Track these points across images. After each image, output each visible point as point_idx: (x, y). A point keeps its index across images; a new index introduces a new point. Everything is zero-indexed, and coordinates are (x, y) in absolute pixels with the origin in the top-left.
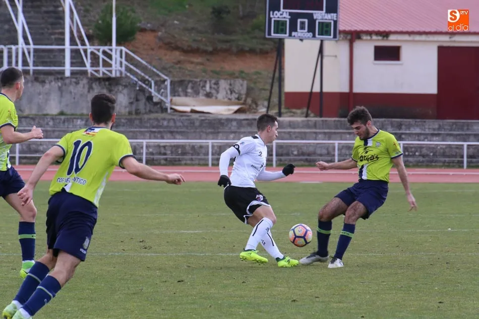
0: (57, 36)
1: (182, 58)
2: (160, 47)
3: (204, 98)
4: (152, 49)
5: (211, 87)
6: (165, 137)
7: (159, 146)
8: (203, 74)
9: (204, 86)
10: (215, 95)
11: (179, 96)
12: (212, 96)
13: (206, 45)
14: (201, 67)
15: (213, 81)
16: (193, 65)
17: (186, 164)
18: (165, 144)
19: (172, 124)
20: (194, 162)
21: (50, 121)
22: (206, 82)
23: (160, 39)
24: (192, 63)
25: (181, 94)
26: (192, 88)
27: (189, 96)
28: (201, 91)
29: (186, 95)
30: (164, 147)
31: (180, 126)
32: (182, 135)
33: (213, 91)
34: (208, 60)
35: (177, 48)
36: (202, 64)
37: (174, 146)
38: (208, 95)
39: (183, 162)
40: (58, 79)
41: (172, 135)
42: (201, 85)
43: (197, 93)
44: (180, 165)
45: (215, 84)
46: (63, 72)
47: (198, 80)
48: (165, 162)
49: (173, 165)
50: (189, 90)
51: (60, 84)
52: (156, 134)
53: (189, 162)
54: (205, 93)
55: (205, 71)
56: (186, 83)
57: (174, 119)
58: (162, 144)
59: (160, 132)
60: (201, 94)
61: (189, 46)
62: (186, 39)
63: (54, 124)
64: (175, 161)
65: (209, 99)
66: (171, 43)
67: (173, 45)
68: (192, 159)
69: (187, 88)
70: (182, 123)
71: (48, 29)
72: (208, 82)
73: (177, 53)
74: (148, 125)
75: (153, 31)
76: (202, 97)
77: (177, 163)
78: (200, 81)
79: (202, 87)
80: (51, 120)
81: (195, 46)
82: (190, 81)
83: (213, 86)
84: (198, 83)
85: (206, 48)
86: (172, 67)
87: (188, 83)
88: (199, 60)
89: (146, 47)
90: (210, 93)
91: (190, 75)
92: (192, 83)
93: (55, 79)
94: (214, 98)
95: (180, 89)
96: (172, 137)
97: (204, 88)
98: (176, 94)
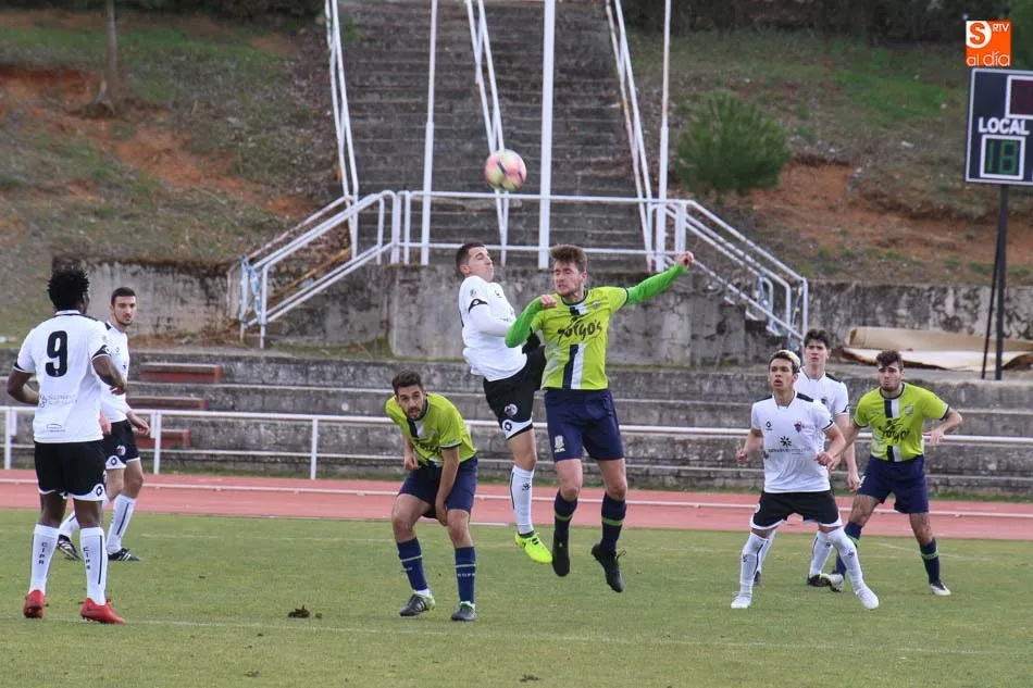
0: (590, 171)
1: (905, 230)
2: (853, 205)
3: (939, 330)
4: (832, 209)
5: (956, 305)
6: (697, 421)
7: (671, 442)
8: (947, 271)
9: (941, 302)
10: (967, 324)
11: (875, 324)
12: (961, 326)
13: (971, 202)
14: (947, 255)
15: (964, 291)
16: (927, 251)
17: (723, 488)
18: (686, 437)
19: (721, 389)
20: (744, 483)
21: (435, 375)
22: (945, 291)
23: (856, 184)
24: (927, 244)
25: (882, 319)
26: (910, 306)
27: (903, 326)
28: (933, 314)
29: (894, 322)
30: (684, 443)
31: (743, 395)
32: (736, 418)
33: (963, 315)
34: (970, 238)
35: (895, 208)
36: (951, 247)
37: (708, 442)
38: (951, 324)
39: (719, 482)
40: (515, 273)
41: (714, 417)
42: (933, 299)
43: (923, 319)
44: (707, 488)
45: (968, 297)
46: (533, 259)
47: (926, 287)
48: (675, 482)
49: (694, 488)
50: (902, 312)
51: (519, 287)
52: (676, 413)
53: (730, 482)
54: (943, 317)
55: (952, 266)
56: (895, 292)
57: (726, 378)
58: (678, 438)
59: (684, 408)
60: (931, 321)
61: (925, 203)
62: (920, 184)
63: (443, 384)
64: (699, 479)
65: (952, 335)
66: (883, 196)
67: (885, 200)
68: (738, 477)
69: (896, 303)
70: (747, 387)
71: (573, 154)
72: (951, 292)
73: (894, 219)
74: (667, 390)
75: (842, 164)
76: (933, 329)
77: (703, 483)
78: (931, 289)
79: (935, 304)
80: (438, 374)
81: (940, 202)
82: (903, 289)
83: (963, 302)
84: (927, 294)
85: (967, 208)
86: (869, 253)
87: (901, 294)
88: (948, 237)
89: (816, 203)
90: (955, 318)
91: (909, 274)
92: (909, 295)
93: (507, 274)
94: (965, 330)
95: (879, 309)
96: (712, 421)
97: (939, 307)
98: (869, 319)
